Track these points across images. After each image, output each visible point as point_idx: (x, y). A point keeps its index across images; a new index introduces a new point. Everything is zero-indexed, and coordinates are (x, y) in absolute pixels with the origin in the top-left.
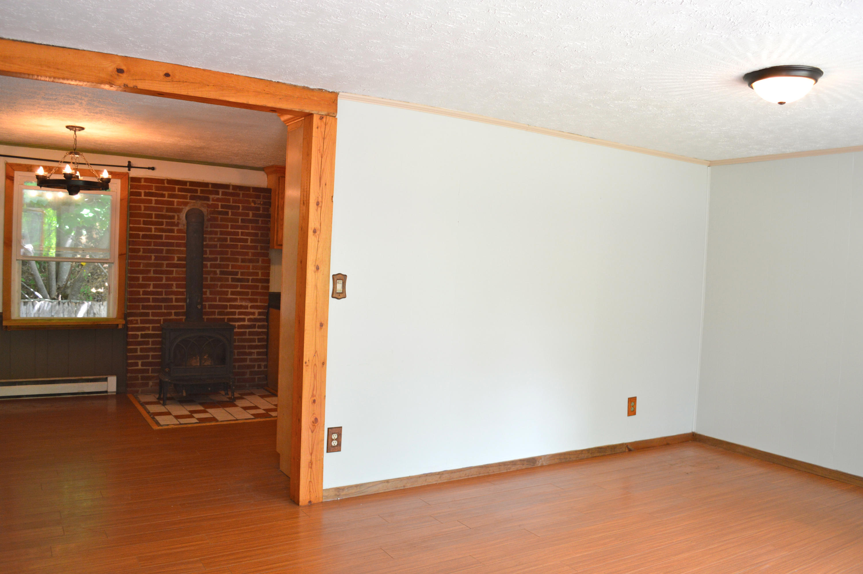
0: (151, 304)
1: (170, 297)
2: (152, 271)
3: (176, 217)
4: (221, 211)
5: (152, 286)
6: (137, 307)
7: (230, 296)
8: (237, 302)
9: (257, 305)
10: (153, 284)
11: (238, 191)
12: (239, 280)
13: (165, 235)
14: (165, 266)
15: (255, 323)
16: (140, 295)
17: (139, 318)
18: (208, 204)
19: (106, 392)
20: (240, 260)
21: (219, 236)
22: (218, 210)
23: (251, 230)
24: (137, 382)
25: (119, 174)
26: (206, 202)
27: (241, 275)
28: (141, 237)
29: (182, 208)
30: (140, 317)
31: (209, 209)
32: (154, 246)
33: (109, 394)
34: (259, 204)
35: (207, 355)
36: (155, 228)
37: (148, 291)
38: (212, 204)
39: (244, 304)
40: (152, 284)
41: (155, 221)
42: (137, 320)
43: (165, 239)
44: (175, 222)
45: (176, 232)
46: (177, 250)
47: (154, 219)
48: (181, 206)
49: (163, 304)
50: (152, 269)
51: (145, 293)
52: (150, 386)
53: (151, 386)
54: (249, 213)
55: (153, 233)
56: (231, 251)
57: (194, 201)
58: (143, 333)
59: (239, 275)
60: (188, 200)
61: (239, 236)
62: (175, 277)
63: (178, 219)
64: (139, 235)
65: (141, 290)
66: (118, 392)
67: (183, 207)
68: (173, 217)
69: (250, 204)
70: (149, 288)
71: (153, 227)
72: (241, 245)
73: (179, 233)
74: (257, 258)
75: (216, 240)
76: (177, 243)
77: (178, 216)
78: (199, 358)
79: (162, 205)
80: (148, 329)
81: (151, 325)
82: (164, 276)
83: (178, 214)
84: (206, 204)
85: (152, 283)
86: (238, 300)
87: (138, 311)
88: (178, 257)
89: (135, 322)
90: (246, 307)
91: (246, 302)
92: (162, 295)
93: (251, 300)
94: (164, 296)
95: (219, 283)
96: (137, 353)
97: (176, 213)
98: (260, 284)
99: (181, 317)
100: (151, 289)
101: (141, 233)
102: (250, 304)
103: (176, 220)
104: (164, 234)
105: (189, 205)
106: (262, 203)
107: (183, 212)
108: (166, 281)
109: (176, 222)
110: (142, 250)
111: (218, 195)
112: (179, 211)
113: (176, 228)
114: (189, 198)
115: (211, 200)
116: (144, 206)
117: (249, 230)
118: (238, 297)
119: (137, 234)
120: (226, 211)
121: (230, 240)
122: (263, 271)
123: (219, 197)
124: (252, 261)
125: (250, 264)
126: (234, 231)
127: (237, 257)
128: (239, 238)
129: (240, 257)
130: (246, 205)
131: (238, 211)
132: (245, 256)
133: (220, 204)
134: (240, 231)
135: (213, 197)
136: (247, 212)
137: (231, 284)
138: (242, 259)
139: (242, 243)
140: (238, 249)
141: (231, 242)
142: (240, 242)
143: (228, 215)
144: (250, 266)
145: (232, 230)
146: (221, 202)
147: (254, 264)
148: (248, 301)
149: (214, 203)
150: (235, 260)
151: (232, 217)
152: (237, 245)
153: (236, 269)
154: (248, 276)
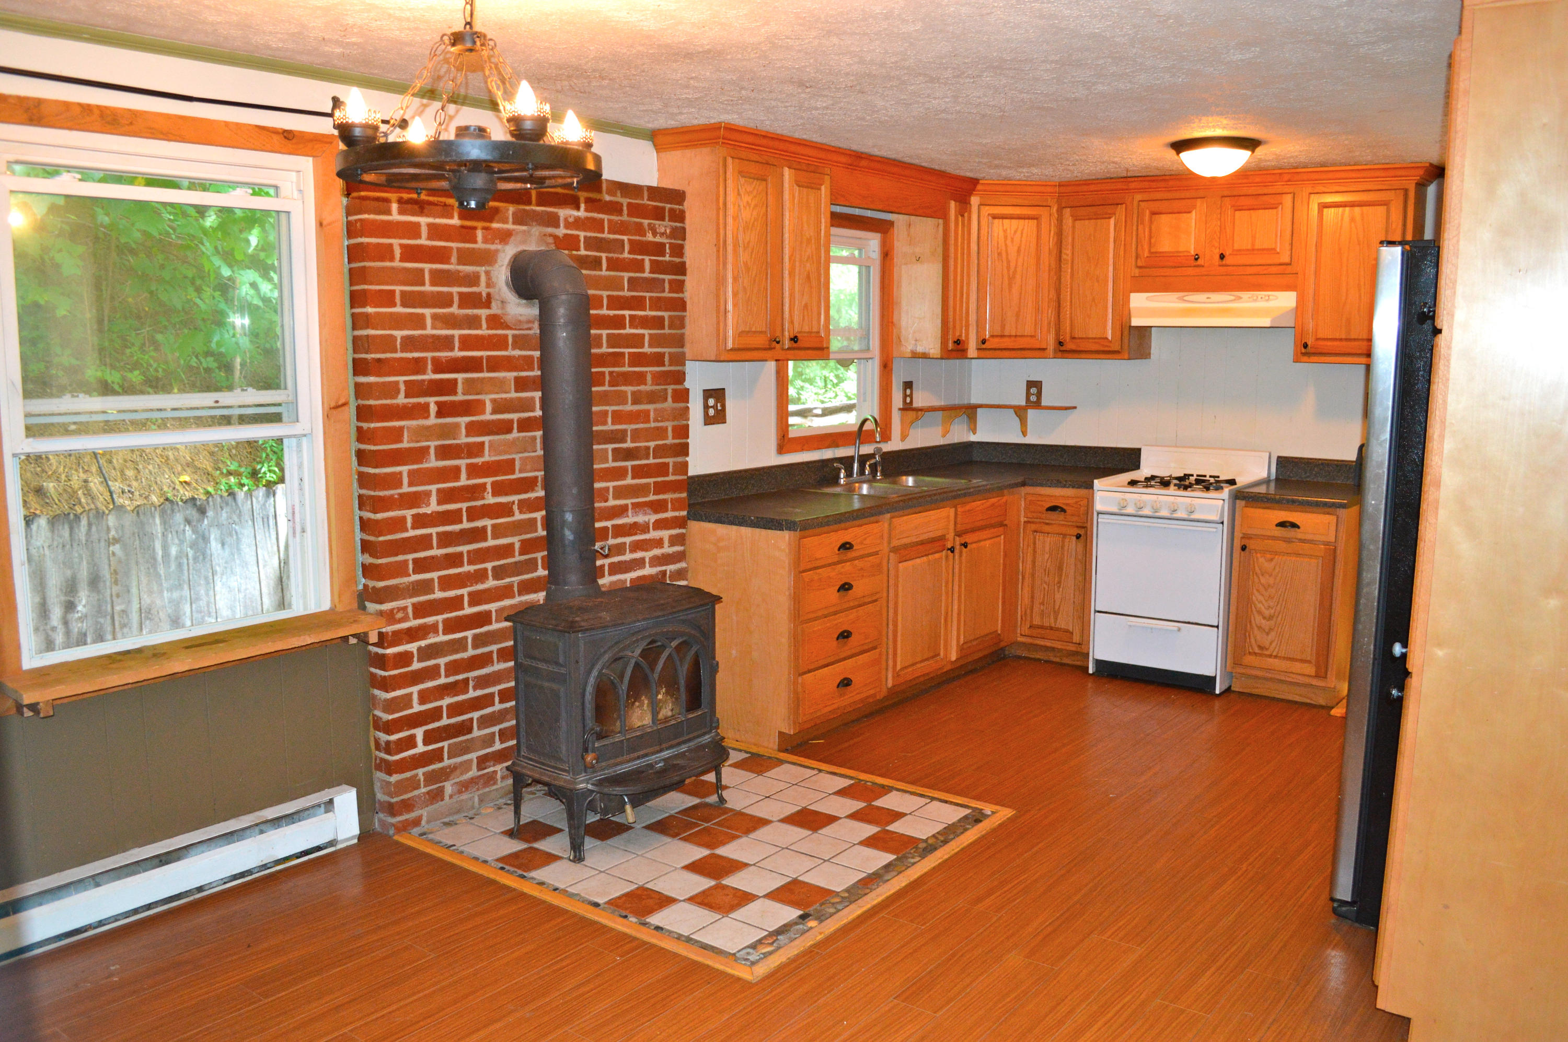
0: (435, 552)
1: (479, 524)
2: (432, 451)
3: (483, 279)
4: (586, 257)
5: (434, 499)
6: (400, 569)
7: (612, 502)
8: (627, 516)
9: (666, 519)
10: (438, 490)
11: (619, 198)
12: (629, 454)
13: (461, 336)
14: (463, 431)
15: (664, 568)
16: (407, 530)
17: (408, 602)
18: (556, 237)
19: (332, 843)
20: (629, 396)
22: (579, 253)
23: (650, 310)
24: (416, 793)
25: (311, 141)
26: (550, 230)
27: (635, 439)
28: (399, 346)
29: (497, 251)
30: (411, 597)
31: (561, 252)
32: (435, 371)
33: (339, 846)
34: (662, 234)
35: (664, 690)
36: (435, 317)
37: (425, 515)
38: (566, 235)
39: (641, 519)
40: (434, 493)
41: (432, 292)
42: (405, 609)
43: (461, 349)
44: (480, 293)
45: (484, 325)
46: (491, 378)
47: (428, 288)
48: (493, 243)
49: (464, 549)
50: (433, 444)
51: (419, 521)
52: (447, 797)
53: (451, 797)
54: (643, 260)
55: (429, 331)
57: (524, 228)
58: (423, 643)
59: (629, 439)
60: (510, 226)
61: (624, 328)
62: (488, 462)
63: (488, 285)
64: (393, 338)
65: (409, 514)
66: (365, 835)
67: (499, 247)
68: (473, 280)
69: (645, 235)
70: (428, 505)
71: (427, 312)
72: (629, 354)
73: (492, 329)
74: (663, 387)
76: (489, 357)
77: (487, 273)
78: (646, 702)
79: (447, 240)
80: (434, 628)
81: (440, 618)
82: (462, 463)
83: (488, 268)
84: (551, 235)
85: (433, 488)
86: (630, 511)
87: (405, 580)
88: (494, 401)
89: (400, 615)
90: (644, 528)
91: (645, 514)
92: (461, 522)
93: (658, 507)
94: (466, 525)
96: (412, 707)
97: (481, 265)
99: (508, 580)
100: (433, 507)
101: (399, 334)
102: (653, 518)
103: (482, 289)
104: (457, 333)
105: (513, 238)
106: (668, 231)
107: (499, 262)
108: (468, 479)
109: (484, 295)
110: (402, 388)
111: (578, 208)
112: (487, 258)
113: (483, 313)
114: (511, 220)
115: (562, 224)
116: (401, 246)
117: (645, 310)
118: (628, 502)
119: (388, 335)
120: (596, 257)
121: (608, 341)
122: (676, 423)
123: (582, 213)
124: (652, 398)
125: (651, 407)
126: (615, 316)
127: (623, 388)
128: (627, 335)
129: (629, 389)
130: (637, 238)
131: (621, 256)
132: (639, 385)
133: (582, 234)
134: (627, 313)
135: (565, 213)
136: (639, 257)
137: (614, 467)
138: (633, 393)
139: (632, 348)
140: (624, 366)
141: (608, 347)
142: (627, 347)
143: (601, 270)
144: (649, 411)
145: (612, 313)
146: (585, 230)
147: (659, 406)
148: (649, 511)
149: (569, 232)
150: (621, 398)
151: (608, 273)
152: (623, 354)
153: (621, 423)
154: (647, 441)
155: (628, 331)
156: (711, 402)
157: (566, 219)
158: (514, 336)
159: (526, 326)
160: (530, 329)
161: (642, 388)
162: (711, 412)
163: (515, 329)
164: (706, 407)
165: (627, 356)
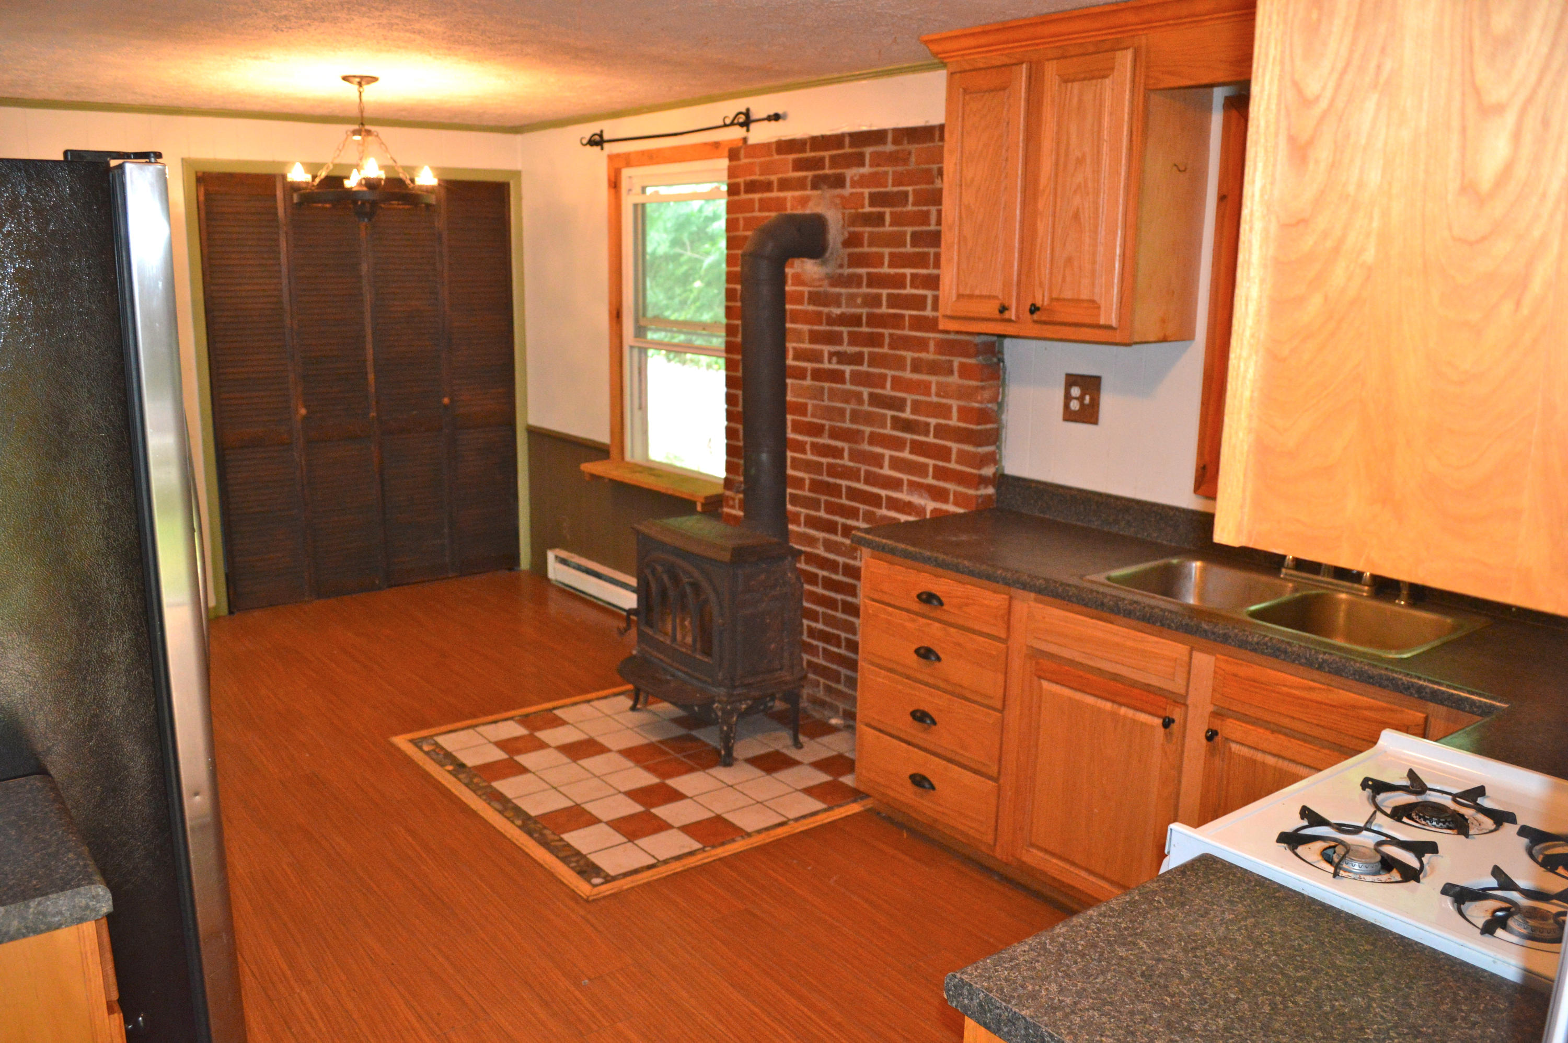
4: (871, 214)
7: (887, 471)
8: (902, 492)
9: (946, 511)
12: (908, 426)
18: (842, 197)
20: (909, 363)
21: (865, 290)
22: (863, 210)
23: (934, 267)
26: (838, 191)
27: (914, 411)
31: (847, 212)
38: (852, 194)
39: (916, 500)
54: (929, 211)
56: (891, 335)
57: (819, 192)
59: (908, 409)
61: (904, 287)
69: (933, 183)
72: (911, 316)
73: (794, 285)
74: (948, 358)
75: (859, 301)
84: (837, 197)
86: (905, 488)
90: (920, 512)
91: (922, 497)
93: (936, 494)
95: (868, 430)
98: (955, 446)
102: (930, 504)
105: (810, 203)
111: (862, 164)
115: (848, 183)
116: (744, 218)
117: (927, 267)
118: (905, 477)
120: (879, 213)
121: (887, 301)
122: (962, 403)
123: (866, 170)
124: (934, 368)
125: (933, 379)
126: (896, 274)
127: (903, 353)
128: (906, 296)
129: (909, 355)
130: (924, 186)
131: (905, 209)
132: (920, 351)
133: (866, 191)
134: (908, 271)
135: (851, 173)
136: (925, 208)
137: (891, 436)
138: (913, 360)
139: (913, 309)
140: (903, 329)
141: (889, 307)
142: (907, 308)
143: (884, 225)
144: (930, 383)
145: (892, 271)
146: (868, 187)
147: (941, 379)
148: (925, 495)
149: (854, 190)
150: (899, 363)
151: (891, 229)
152: (903, 316)
153: (900, 390)
154: (928, 416)
155: (909, 291)
156: (1076, 391)
157: (852, 178)
158: (810, 293)
159: (818, 284)
160: (820, 286)
161: (923, 355)
162: (1075, 405)
163: (810, 286)
164: (1068, 397)
165: (907, 319)
